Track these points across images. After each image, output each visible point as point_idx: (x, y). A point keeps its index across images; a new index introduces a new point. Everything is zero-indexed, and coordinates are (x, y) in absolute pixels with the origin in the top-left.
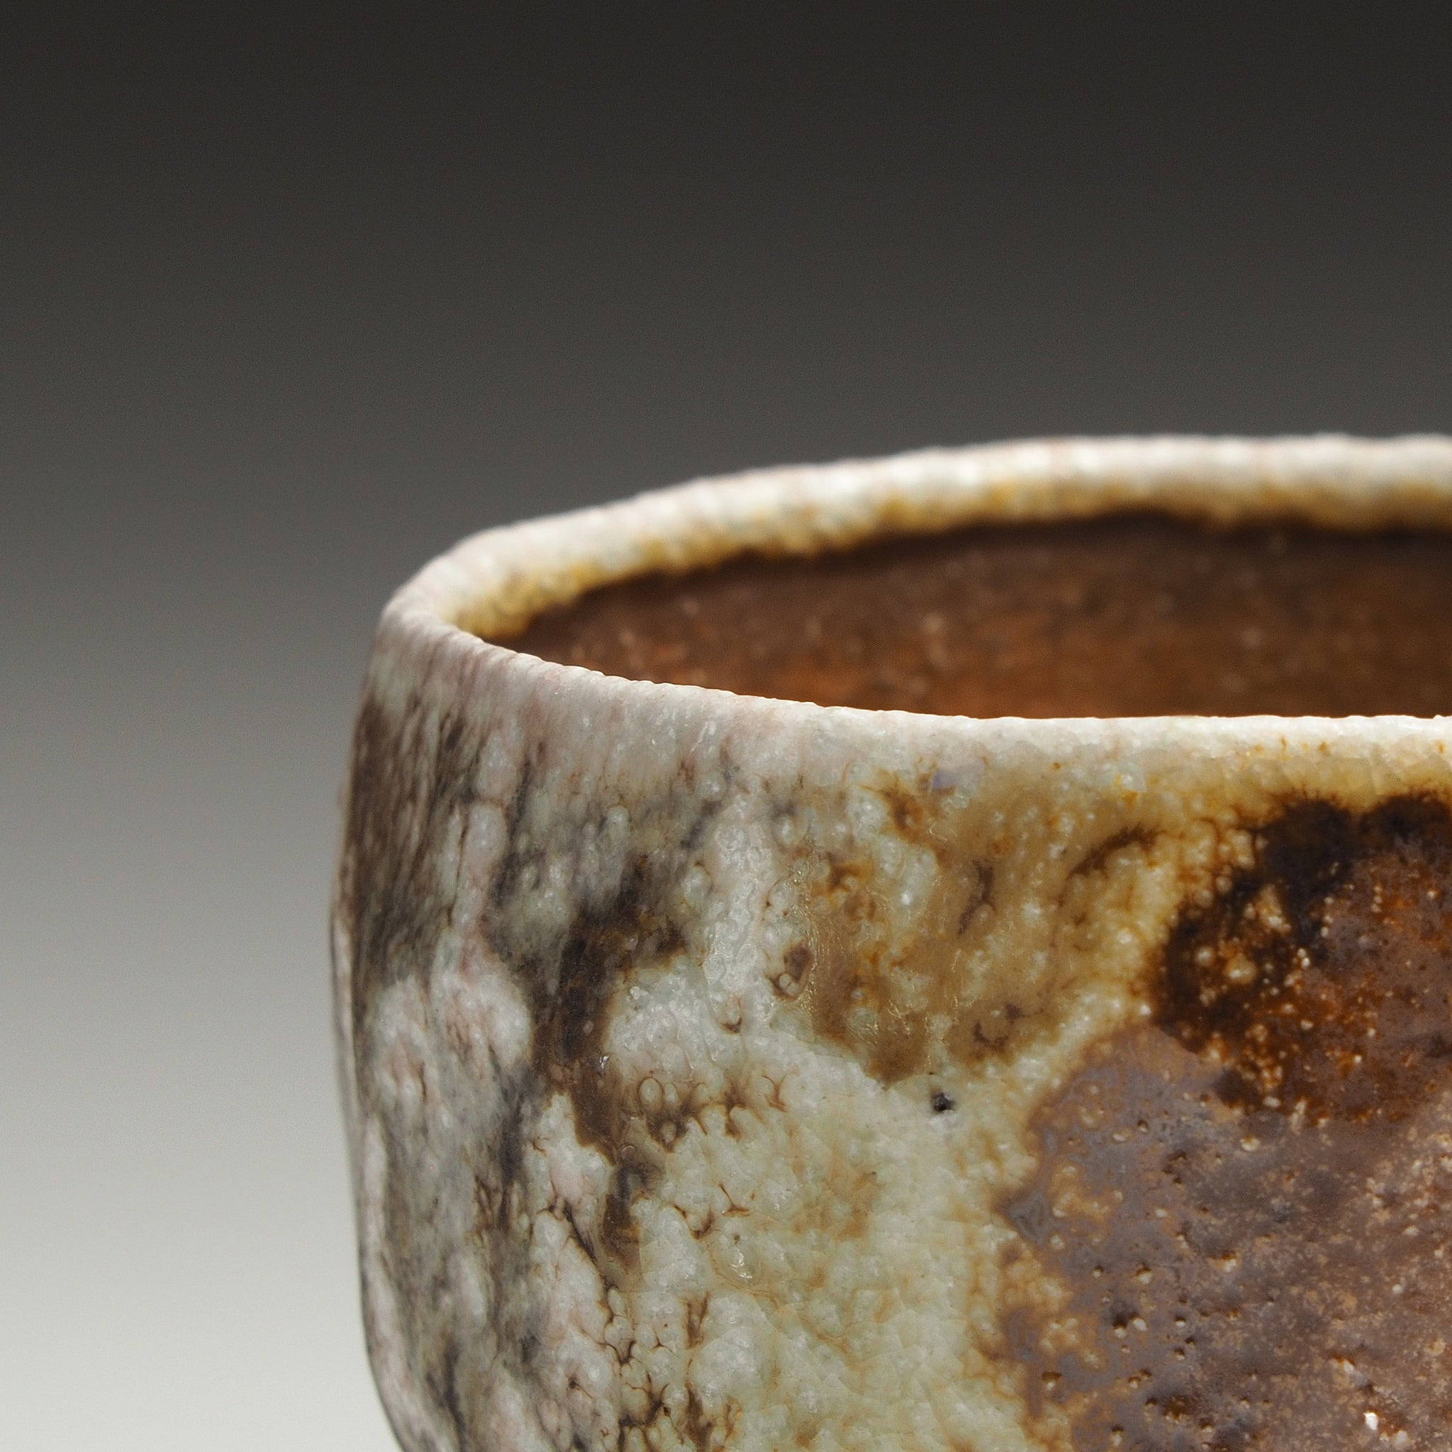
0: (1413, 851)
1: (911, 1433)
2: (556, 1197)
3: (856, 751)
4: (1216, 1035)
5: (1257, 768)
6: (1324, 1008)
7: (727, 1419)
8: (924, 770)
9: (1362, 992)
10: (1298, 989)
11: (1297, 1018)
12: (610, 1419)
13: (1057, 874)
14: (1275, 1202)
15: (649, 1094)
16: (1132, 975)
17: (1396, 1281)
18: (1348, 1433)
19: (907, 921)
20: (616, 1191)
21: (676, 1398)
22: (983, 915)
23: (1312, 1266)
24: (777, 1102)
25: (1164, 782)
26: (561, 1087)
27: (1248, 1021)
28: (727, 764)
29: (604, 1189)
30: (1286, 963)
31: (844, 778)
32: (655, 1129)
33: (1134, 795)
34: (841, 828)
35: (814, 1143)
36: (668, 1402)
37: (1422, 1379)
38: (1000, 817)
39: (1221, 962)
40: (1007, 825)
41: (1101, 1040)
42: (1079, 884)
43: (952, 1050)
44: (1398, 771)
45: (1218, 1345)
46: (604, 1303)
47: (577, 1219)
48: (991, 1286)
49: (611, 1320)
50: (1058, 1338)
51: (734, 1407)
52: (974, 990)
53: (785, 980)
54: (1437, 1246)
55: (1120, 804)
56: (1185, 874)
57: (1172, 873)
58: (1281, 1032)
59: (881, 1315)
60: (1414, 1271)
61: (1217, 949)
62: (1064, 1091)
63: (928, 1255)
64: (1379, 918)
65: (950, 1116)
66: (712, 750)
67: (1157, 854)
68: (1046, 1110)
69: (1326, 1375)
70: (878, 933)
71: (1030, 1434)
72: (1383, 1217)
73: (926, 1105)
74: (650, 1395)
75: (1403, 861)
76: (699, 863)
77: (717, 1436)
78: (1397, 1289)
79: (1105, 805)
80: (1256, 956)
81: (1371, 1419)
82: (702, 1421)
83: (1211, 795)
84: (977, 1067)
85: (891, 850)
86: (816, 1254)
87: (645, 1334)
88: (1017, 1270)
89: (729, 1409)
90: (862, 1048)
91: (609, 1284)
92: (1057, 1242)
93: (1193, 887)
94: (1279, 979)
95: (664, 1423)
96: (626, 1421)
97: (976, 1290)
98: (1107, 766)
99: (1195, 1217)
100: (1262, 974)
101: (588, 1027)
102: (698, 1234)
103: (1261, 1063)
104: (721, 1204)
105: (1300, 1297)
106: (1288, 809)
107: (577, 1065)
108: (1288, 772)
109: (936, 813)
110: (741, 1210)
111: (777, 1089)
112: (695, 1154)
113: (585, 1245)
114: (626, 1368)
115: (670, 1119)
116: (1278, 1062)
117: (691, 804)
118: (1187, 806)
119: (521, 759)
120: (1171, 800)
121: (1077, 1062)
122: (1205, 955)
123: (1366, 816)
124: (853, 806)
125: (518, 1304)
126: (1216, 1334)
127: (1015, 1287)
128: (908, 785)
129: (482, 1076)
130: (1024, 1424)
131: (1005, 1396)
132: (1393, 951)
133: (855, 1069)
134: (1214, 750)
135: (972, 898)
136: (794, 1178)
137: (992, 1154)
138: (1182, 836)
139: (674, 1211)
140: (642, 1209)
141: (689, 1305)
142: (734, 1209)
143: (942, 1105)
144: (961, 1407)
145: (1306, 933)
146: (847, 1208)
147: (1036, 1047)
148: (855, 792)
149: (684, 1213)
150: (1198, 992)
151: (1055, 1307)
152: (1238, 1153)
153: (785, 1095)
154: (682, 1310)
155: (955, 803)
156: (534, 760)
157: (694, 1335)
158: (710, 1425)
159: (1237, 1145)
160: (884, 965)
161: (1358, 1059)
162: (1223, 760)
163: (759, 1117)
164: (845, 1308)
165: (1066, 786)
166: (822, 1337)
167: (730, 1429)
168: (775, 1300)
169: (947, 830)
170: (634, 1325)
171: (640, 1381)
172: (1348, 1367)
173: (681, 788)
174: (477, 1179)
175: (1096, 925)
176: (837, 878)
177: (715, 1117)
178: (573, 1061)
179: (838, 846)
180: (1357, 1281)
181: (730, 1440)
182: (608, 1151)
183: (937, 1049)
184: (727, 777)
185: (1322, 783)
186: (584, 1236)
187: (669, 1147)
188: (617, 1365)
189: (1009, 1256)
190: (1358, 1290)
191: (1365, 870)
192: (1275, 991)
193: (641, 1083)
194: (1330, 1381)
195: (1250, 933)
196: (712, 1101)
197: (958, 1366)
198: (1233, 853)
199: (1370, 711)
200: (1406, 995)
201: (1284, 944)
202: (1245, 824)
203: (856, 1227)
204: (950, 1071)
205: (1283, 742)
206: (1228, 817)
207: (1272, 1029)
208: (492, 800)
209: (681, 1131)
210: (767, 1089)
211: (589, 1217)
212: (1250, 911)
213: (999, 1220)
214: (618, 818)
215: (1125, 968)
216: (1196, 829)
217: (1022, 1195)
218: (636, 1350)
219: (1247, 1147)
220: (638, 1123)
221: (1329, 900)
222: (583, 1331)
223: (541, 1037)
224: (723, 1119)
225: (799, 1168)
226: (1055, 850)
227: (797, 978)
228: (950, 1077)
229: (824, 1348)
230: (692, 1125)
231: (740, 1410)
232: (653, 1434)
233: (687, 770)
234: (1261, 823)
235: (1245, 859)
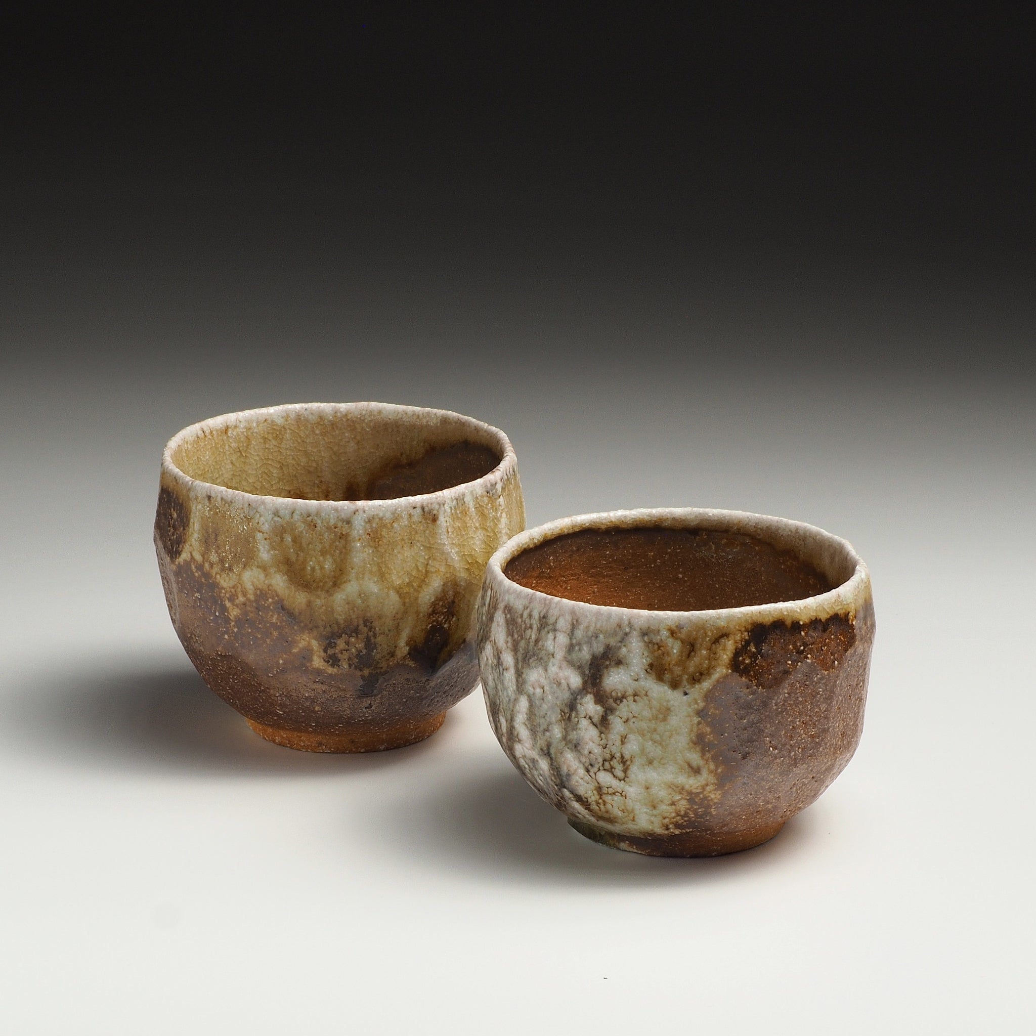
0: (778, 632)
1: (676, 760)
2: (587, 715)
3: (661, 621)
4: (744, 675)
5: (748, 618)
6: (764, 666)
7: (631, 759)
8: (677, 624)
9: (771, 663)
10: (759, 663)
11: (759, 669)
12: (600, 760)
13: (709, 644)
14: (755, 707)
15: (614, 694)
16: (727, 664)
17: (776, 720)
18: (767, 752)
19: (675, 656)
20: (604, 714)
21: (618, 755)
22: (693, 654)
23: (762, 720)
24: (646, 695)
25: (730, 623)
26: (590, 693)
27: (750, 672)
28: (630, 625)
29: (601, 714)
30: (756, 659)
31: (659, 627)
32: (615, 701)
33: (724, 626)
34: (659, 637)
35: (655, 703)
36: (616, 756)
37: (780, 739)
38: (695, 633)
39: (744, 660)
40: (696, 634)
41: (721, 678)
42: (714, 645)
43: (688, 682)
44: (774, 616)
45: (742, 737)
46: (600, 736)
47: (593, 720)
48: (695, 730)
49: (602, 740)
50: (709, 739)
51: (633, 757)
52: (691, 669)
53: (648, 670)
54: (784, 712)
55: (721, 628)
56: (736, 642)
57: (733, 642)
58: (756, 673)
59: (670, 737)
60: (780, 718)
61: (743, 657)
62: (712, 688)
63: (682, 724)
64: (773, 646)
65: (687, 696)
66: (626, 622)
67: (730, 638)
68: (708, 693)
69: (764, 741)
70: (669, 659)
71: (703, 759)
72: (775, 708)
73: (682, 694)
74: (611, 755)
75: (776, 634)
76: (624, 646)
77: (628, 763)
78: (777, 722)
79: (718, 629)
80: (750, 658)
81: (771, 749)
82: (625, 760)
83: (740, 625)
84: (694, 686)
85: (670, 641)
86: (654, 725)
87: (610, 743)
88: (700, 726)
89: (631, 757)
90: (668, 683)
91: (601, 733)
92: (709, 720)
93: (737, 644)
94: (755, 662)
95: (615, 761)
96: (605, 760)
97: (692, 731)
98: (718, 621)
99: (738, 712)
100: (752, 661)
101: (598, 681)
102: (624, 722)
103: (753, 680)
104: (631, 715)
105: (759, 726)
106: (755, 626)
107: (595, 688)
108: (753, 618)
109: (681, 633)
110: (635, 717)
111: (646, 692)
112: (624, 706)
113: (596, 726)
114: (605, 750)
115: (619, 699)
116: (756, 679)
117: (621, 634)
118: (735, 628)
119: (571, 623)
120: (732, 626)
121: (715, 683)
122: (741, 658)
123: (769, 626)
124: (661, 633)
125: (573, 736)
126: (741, 735)
127: (700, 729)
128: (674, 627)
129: (564, 690)
130: (701, 757)
131: (697, 752)
132: (776, 653)
133: (666, 688)
134: (739, 615)
135: (690, 650)
136: (649, 710)
137: (697, 703)
138: (735, 634)
139: (618, 717)
140: (611, 718)
141: (622, 736)
142: (634, 717)
143: (686, 694)
144: (688, 755)
145: (759, 652)
146: (663, 716)
147: (707, 681)
148: (661, 629)
149: (621, 718)
150: (740, 666)
151: (708, 733)
152: (748, 698)
153: (648, 694)
154: (620, 738)
155: (684, 631)
156: (575, 623)
157: (623, 743)
158: (626, 761)
159: (748, 697)
160: (671, 666)
161: (770, 676)
162: (741, 617)
163: (642, 698)
164: (661, 737)
165: (709, 625)
166: (655, 742)
167: (632, 762)
168: (643, 735)
169: (683, 635)
170: (608, 741)
171: (608, 752)
172: (768, 739)
173: (618, 629)
174: (561, 710)
175: (718, 654)
176: (659, 648)
177: (631, 699)
178: (594, 687)
179: (659, 641)
180: (770, 721)
181: (632, 764)
182: (603, 706)
183: (685, 683)
184: (631, 628)
185: (760, 620)
186: (595, 723)
187: (619, 705)
188: (603, 749)
189: (699, 723)
190: (770, 723)
191: (769, 637)
192: (754, 664)
193: (611, 692)
194: (764, 742)
195: (749, 653)
196: (630, 695)
197: (687, 746)
198: (745, 637)
199: (767, 603)
200: (778, 662)
201: (756, 654)
202: (747, 630)
203: (664, 719)
204: (687, 687)
205: (752, 612)
206: (743, 629)
207: (754, 672)
208: (563, 632)
209: (621, 701)
210: (644, 692)
211: (596, 719)
212: (749, 648)
213: (697, 716)
214: (601, 636)
215: (726, 663)
216: (737, 632)
217: (702, 710)
218: (608, 746)
219: (750, 697)
220: (611, 700)
221: (763, 644)
222: (594, 742)
223: (585, 683)
224: (633, 699)
225: (651, 708)
226: (708, 639)
227: (651, 670)
228: (687, 688)
229: (656, 744)
230: (624, 700)
231: (634, 757)
232: (612, 763)
233: (619, 626)
234: (750, 630)
235: (747, 638)
